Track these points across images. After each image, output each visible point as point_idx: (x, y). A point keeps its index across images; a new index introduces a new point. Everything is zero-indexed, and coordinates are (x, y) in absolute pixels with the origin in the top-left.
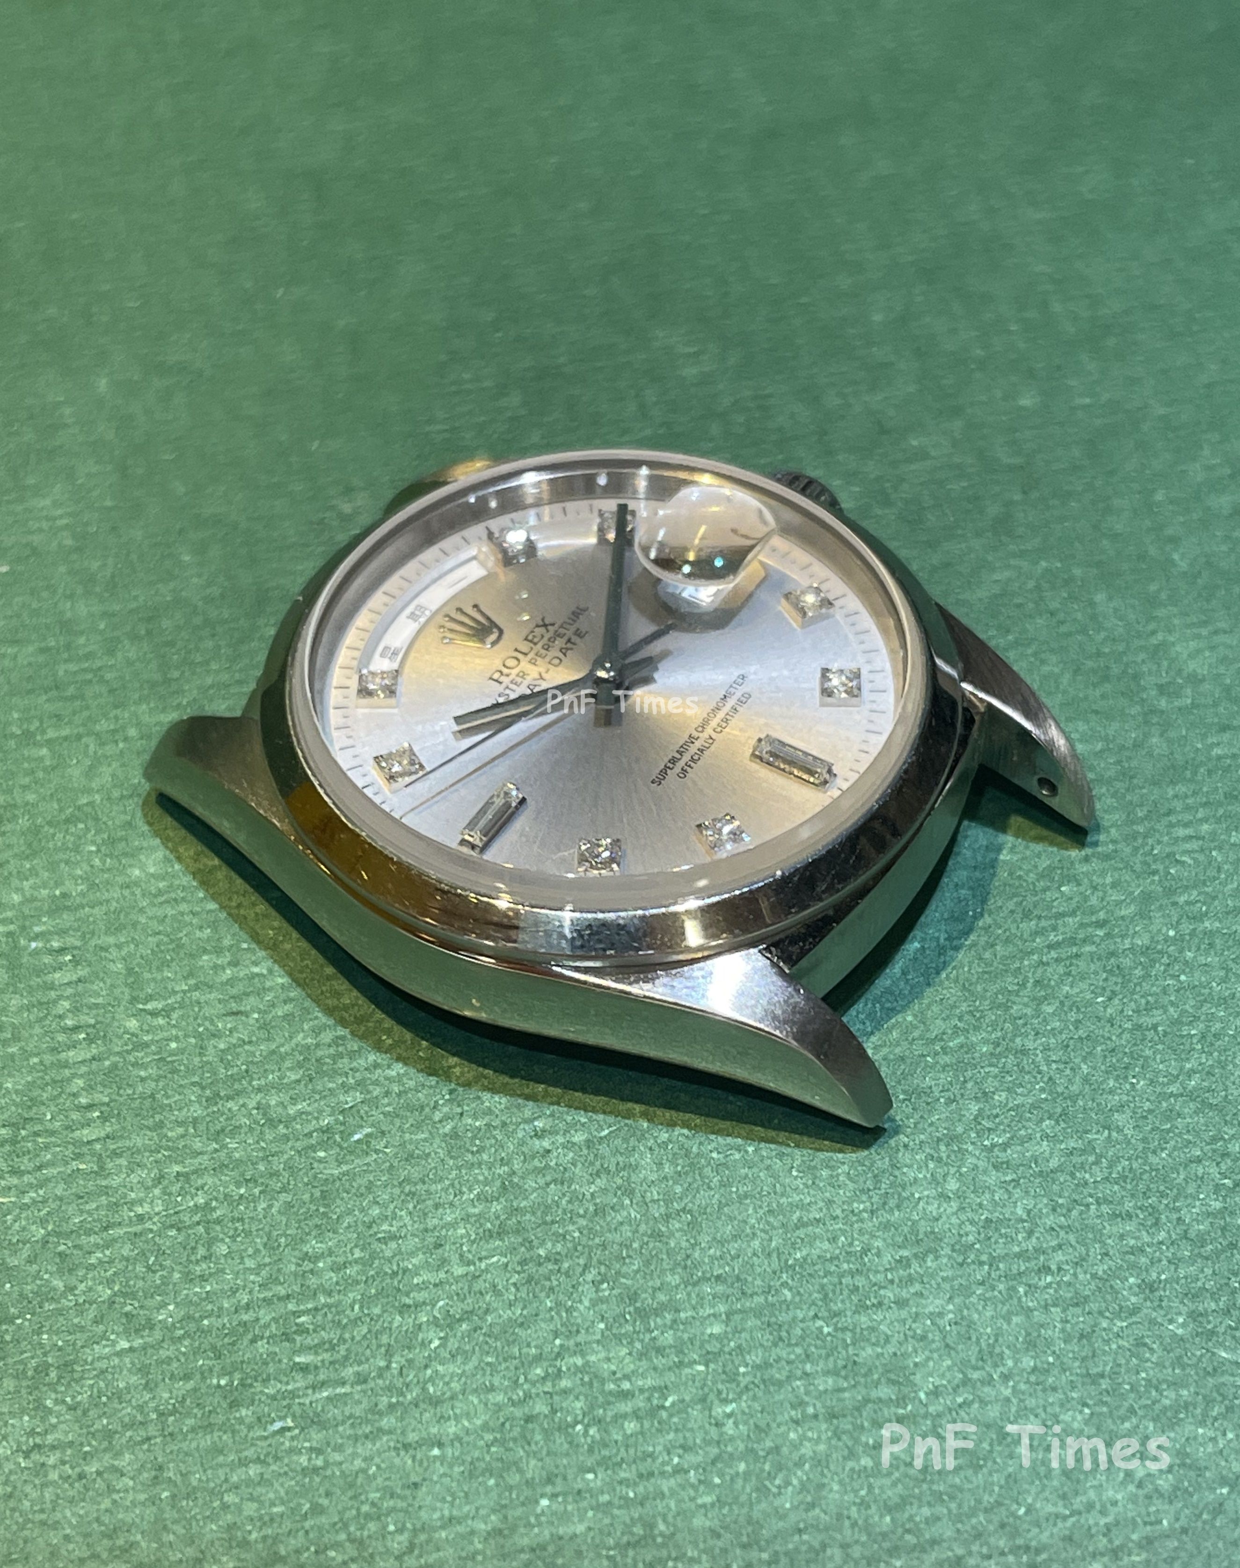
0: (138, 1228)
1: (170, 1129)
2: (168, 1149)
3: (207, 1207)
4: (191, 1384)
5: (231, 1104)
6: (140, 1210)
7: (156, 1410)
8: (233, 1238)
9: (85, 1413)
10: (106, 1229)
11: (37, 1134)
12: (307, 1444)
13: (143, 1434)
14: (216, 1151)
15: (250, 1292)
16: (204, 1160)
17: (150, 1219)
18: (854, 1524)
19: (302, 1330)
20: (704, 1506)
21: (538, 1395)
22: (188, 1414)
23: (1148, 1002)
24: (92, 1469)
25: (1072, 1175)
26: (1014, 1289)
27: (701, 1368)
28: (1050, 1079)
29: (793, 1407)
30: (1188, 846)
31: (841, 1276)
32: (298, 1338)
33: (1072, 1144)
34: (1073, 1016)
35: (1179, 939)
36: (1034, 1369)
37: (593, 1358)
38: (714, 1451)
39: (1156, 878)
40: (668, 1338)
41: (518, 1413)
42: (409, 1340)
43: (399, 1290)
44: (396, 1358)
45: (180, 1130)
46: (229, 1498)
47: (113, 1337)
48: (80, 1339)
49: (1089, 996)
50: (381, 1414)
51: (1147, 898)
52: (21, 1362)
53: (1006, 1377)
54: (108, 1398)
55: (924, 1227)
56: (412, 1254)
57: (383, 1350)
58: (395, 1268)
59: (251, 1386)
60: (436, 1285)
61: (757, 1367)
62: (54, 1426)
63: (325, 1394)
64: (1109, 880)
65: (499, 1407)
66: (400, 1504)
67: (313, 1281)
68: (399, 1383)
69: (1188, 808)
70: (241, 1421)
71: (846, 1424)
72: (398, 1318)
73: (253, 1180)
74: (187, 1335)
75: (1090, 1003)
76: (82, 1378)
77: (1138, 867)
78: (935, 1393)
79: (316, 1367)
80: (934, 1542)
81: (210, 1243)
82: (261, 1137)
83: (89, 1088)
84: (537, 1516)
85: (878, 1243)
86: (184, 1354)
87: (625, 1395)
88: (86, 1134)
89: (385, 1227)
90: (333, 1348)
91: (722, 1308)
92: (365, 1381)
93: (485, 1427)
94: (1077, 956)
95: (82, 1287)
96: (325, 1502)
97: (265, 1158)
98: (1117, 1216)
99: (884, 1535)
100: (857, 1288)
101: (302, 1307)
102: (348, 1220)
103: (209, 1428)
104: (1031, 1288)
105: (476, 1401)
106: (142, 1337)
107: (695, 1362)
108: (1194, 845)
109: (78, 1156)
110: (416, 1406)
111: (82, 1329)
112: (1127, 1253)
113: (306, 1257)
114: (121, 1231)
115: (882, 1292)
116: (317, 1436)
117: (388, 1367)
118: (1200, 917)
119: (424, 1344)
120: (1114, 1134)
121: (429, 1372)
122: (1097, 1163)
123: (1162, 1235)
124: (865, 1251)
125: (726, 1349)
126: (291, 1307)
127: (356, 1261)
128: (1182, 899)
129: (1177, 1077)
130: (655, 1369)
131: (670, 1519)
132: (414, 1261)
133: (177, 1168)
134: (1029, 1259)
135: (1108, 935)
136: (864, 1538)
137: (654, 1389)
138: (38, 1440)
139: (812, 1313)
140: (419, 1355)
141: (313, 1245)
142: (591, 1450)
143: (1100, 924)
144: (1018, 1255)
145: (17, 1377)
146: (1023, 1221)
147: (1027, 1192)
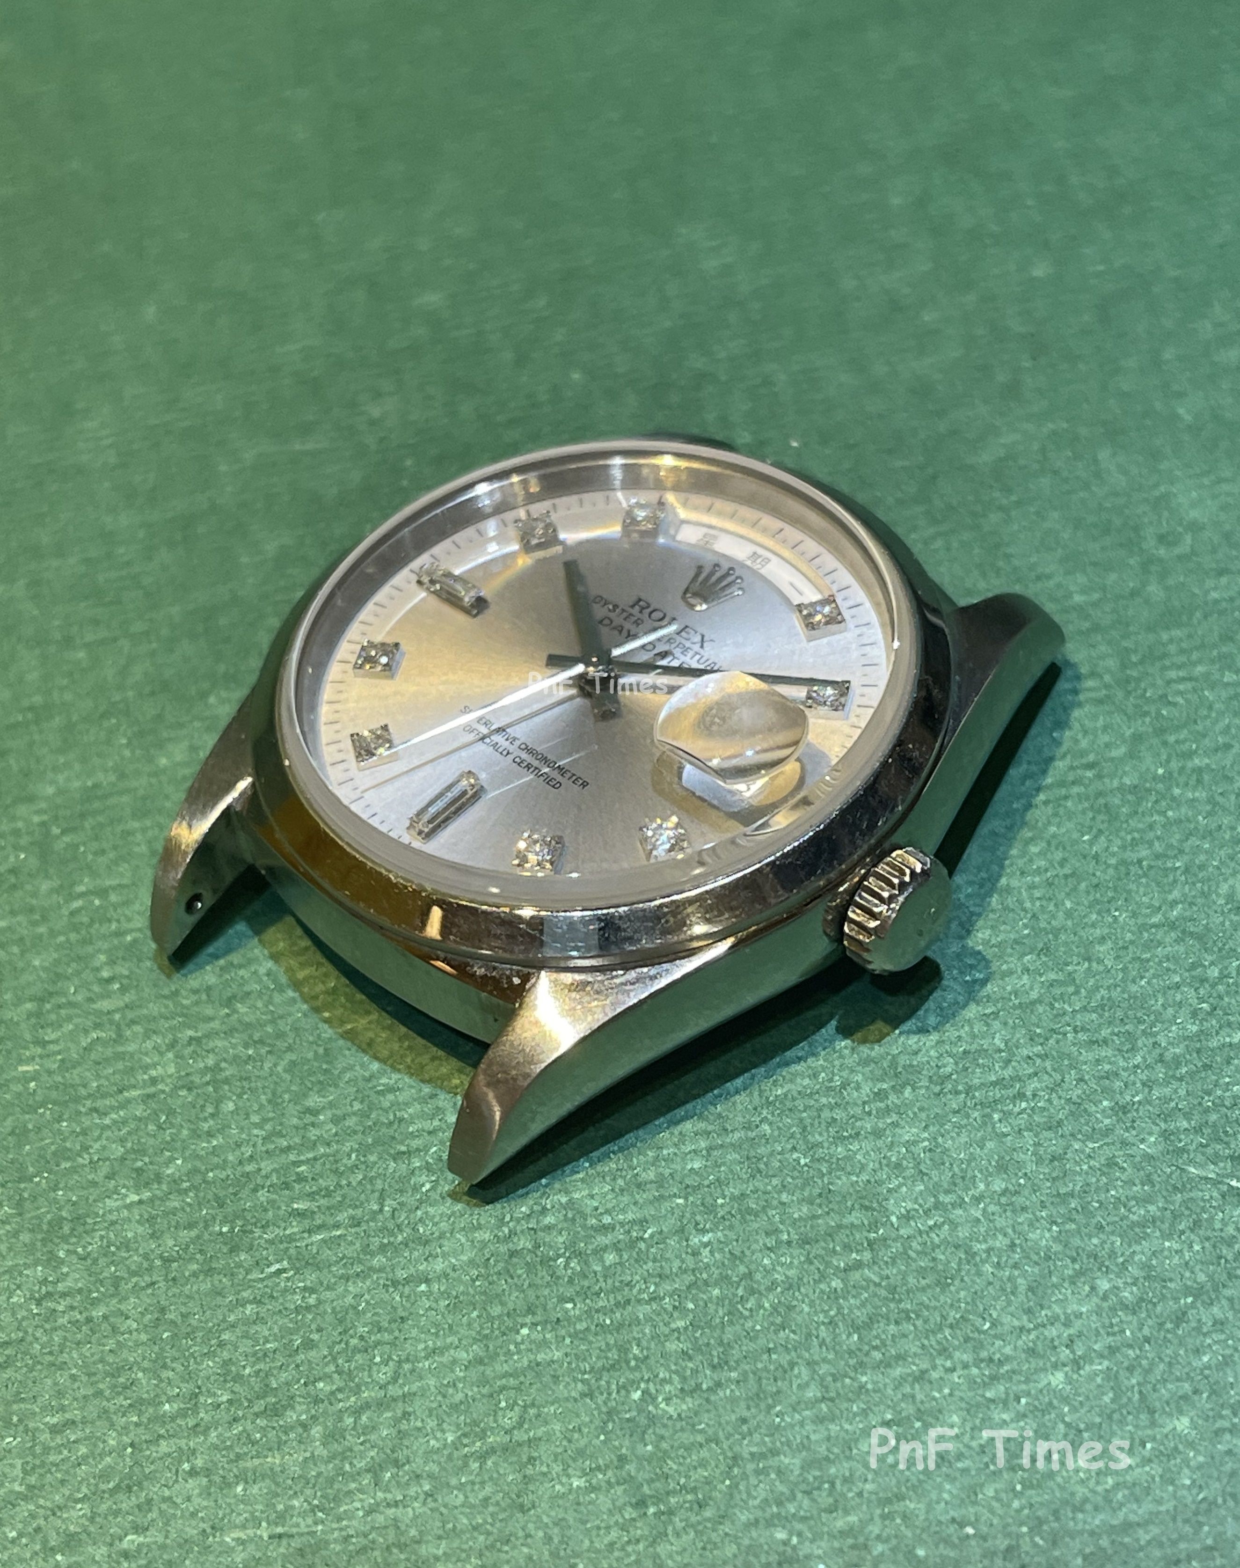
0: (152, 1090)
1: (186, 998)
2: (183, 1015)
3: (216, 1069)
4: (194, 1233)
5: (242, 972)
6: (154, 1073)
7: (161, 1257)
8: (240, 1096)
9: (95, 1261)
10: (121, 1092)
11: (60, 1007)
12: (301, 1284)
13: (147, 1279)
14: (228, 1015)
15: (254, 1146)
16: (215, 1025)
17: (163, 1081)
18: (822, 1343)
19: (301, 1179)
20: (677, 1330)
21: (522, 1232)
22: (192, 1259)
23: (1133, 839)
24: (98, 1313)
25: (1052, 1007)
26: (989, 1116)
27: (680, 1201)
28: (1034, 916)
29: (767, 1234)
30: (1181, 687)
31: (819, 1110)
32: (297, 1186)
33: (1052, 976)
34: (1059, 855)
35: (1168, 777)
36: (1005, 1192)
37: (577, 1196)
38: (689, 1278)
39: (1148, 720)
40: (651, 1175)
41: (503, 1248)
42: (403, 1184)
43: (393, 1138)
44: (388, 1202)
45: (194, 998)
46: (225, 1336)
47: (123, 1191)
48: (94, 1193)
49: (1075, 835)
50: (373, 1254)
51: (1138, 738)
52: (38, 1217)
53: (977, 1199)
54: (118, 1248)
55: (903, 1060)
56: (407, 1104)
57: (377, 1194)
58: (391, 1117)
59: (252, 1232)
60: (430, 1133)
61: (733, 1198)
62: (67, 1274)
63: (319, 1237)
64: (1100, 722)
65: (484, 1244)
66: (387, 1337)
67: (313, 1134)
68: (391, 1225)
69: (1182, 651)
70: (239, 1265)
71: (817, 1250)
72: (393, 1164)
73: (261, 1042)
74: (193, 1187)
75: (1075, 842)
76: (94, 1230)
77: (1130, 710)
78: (907, 1217)
79: (313, 1213)
80: (901, 1358)
81: (218, 1102)
82: (270, 1002)
83: (112, 962)
84: (517, 1344)
85: (859, 1078)
86: (190, 1205)
87: (605, 1229)
88: (104, 1005)
89: (384, 1080)
90: (329, 1194)
91: (703, 1144)
92: (358, 1225)
93: (471, 1262)
94: (1066, 798)
95: (97, 1146)
96: (315, 1337)
97: (273, 1021)
98: (1094, 1042)
99: (851, 1353)
100: (834, 1120)
101: (302, 1158)
102: (348, 1076)
103: (209, 1272)
104: (1006, 1115)
105: (463, 1240)
106: (150, 1190)
107: (675, 1195)
108: (1189, 685)
109: (97, 1026)
110: (406, 1245)
111: (94, 1184)
112: (1102, 1078)
113: (309, 1111)
114: (135, 1093)
115: (858, 1124)
116: (311, 1278)
117: (381, 1210)
118: (1190, 754)
119: (416, 1188)
120: (1094, 964)
121: (419, 1213)
122: (1077, 992)
123: (1139, 1059)
124: (844, 1086)
125: (706, 1183)
126: (292, 1157)
127: (354, 1114)
128: (1172, 739)
129: (1160, 908)
130: (635, 1203)
131: (644, 1343)
132: (410, 1111)
133: (191, 1033)
134: (1005, 1087)
135: (1099, 777)
136: (831, 1356)
137: (633, 1222)
138: (50, 1289)
139: (789, 1146)
140: (411, 1200)
141: (314, 1100)
142: (571, 1281)
143: (1090, 766)
144: (994, 1084)
145: (32, 1231)
146: (1000, 1051)
147: (1005, 1024)
